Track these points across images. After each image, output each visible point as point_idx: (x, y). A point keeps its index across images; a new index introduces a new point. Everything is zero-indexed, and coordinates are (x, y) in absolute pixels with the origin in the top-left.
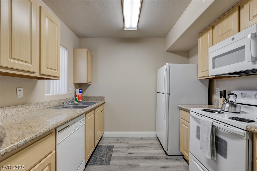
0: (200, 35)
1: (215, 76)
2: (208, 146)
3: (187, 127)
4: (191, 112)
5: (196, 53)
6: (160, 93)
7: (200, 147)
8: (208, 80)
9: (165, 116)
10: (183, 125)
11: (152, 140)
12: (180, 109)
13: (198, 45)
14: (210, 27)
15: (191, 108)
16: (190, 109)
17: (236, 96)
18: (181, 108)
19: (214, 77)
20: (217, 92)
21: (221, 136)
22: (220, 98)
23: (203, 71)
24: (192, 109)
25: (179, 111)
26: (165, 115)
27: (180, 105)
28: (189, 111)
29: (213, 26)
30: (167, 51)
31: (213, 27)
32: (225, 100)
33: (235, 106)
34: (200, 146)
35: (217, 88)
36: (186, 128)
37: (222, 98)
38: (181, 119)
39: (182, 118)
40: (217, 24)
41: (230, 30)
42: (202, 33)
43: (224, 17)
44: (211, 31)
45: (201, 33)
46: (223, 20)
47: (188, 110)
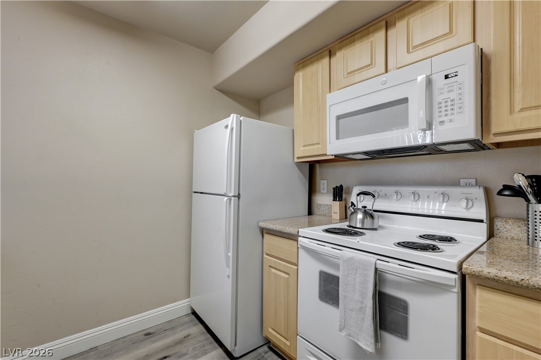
0: (301, 65)
1: (335, 156)
2: (363, 320)
3: (286, 276)
4: (300, 238)
5: (289, 101)
6: (202, 193)
7: (340, 325)
8: (308, 164)
9: (228, 257)
10: (273, 270)
11: (182, 325)
12: (263, 231)
13: (293, 85)
14: (325, 53)
15: (300, 230)
16: (298, 232)
17: (374, 196)
18: (266, 229)
19: (333, 157)
20: (322, 189)
21: (390, 291)
22: (334, 200)
23: (307, 144)
24: (303, 231)
25: (261, 237)
26: (230, 254)
27: (264, 221)
28: (293, 237)
29: (330, 51)
30: (217, 89)
31: (331, 54)
32: (351, 206)
33: (372, 217)
34: (340, 322)
35: (322, 182)
36: (284, 278)
37: (336, 201)
38: (265, 256)
39: (267, 254)
40: (340, 48)
41: (369, 65)
42: (305, 61)
43: (356, 36)
44: (326, 60)
45: (302, 61)
46: (354, 41)
47: (292, 235)
